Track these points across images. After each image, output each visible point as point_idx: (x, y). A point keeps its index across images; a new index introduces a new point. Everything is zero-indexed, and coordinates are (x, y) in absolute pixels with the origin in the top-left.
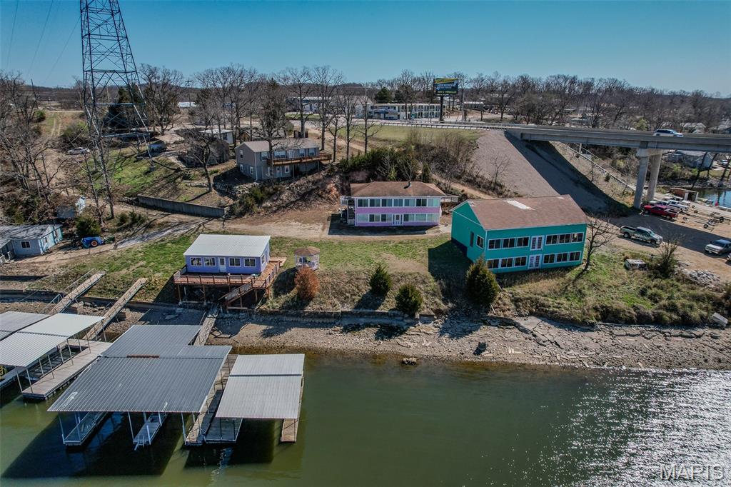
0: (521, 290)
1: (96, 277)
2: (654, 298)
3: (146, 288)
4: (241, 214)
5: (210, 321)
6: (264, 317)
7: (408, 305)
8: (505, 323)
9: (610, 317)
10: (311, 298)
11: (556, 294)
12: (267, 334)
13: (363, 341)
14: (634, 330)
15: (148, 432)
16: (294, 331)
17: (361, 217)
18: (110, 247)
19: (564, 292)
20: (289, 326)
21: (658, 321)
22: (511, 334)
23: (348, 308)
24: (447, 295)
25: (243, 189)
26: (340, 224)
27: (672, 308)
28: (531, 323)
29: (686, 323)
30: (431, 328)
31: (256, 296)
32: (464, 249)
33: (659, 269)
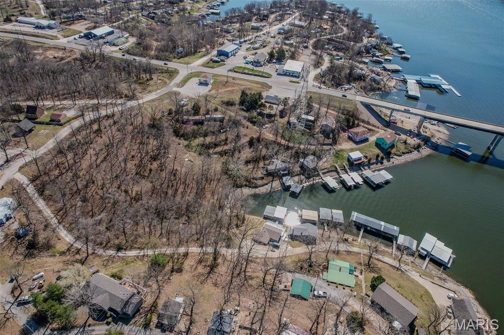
1: (337, 165)
2: (407, 149)
3: (346, 165)
4: (336, 144)
7: (382, 158)
8: (393, 158)
9: (404, 153)
10: (370, 160)
14: (406, 155)
16: (371, 166)
17: (358, 139)
19: (397, 151)
21: (408, 153)
23: (375, 161)
24: (385, 155)
25: (331, 136)
27: (409, 150)
28: (395, 157)
29: (411, 152)
32: (380, 145)
33: (405, 142)
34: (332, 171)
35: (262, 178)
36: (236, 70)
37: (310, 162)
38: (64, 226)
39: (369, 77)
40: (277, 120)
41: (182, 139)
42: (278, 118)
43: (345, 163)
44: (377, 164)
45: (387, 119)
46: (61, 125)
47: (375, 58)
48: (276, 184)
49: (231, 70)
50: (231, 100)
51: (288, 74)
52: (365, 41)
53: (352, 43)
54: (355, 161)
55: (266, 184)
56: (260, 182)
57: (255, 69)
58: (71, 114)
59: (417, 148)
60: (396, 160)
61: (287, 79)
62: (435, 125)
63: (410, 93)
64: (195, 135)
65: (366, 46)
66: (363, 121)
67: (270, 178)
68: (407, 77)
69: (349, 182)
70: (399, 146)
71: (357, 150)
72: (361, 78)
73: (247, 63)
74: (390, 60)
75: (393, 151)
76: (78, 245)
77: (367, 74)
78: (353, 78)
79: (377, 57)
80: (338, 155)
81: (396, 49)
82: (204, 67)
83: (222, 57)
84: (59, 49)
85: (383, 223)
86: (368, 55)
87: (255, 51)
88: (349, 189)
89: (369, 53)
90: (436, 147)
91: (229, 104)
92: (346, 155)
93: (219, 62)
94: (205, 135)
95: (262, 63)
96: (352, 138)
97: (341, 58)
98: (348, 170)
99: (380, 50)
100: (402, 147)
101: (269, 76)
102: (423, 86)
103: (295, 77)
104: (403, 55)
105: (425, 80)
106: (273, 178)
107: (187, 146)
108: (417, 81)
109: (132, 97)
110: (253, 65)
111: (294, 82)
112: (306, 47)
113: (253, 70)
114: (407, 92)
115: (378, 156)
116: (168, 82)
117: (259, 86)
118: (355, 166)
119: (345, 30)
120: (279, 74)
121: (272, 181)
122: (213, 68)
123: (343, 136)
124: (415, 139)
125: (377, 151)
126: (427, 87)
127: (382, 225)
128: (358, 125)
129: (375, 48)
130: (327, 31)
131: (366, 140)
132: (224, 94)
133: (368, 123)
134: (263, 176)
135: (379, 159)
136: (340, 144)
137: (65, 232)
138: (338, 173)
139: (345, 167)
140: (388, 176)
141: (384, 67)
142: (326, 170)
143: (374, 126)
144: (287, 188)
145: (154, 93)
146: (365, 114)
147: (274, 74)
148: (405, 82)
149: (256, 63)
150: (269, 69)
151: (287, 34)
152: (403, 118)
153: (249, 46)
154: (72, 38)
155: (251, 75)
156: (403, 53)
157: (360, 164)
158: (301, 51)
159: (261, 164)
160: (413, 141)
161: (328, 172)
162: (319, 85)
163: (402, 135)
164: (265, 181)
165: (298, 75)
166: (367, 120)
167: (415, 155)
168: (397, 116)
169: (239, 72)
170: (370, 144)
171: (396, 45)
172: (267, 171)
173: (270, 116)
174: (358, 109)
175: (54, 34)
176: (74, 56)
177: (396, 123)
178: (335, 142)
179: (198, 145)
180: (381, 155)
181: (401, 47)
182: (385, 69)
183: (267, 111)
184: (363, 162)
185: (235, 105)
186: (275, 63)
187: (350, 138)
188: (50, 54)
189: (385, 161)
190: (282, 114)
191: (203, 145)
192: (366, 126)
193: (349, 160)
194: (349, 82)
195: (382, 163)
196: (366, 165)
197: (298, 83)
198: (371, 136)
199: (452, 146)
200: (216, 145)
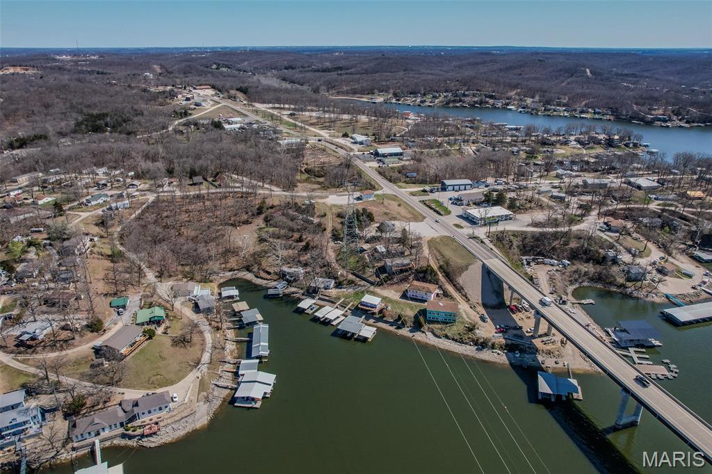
0: (431, 326)
1: (342, 300)
2: (461, 335)
3: (353, 305)
4: (380, 285)
5: (364, 317)
6: (375, 318)
7: (404, 323)
8: (423, 332)
9: (447, 337)
10: (385, 317)
11: (439, 329)
12: (374, 322)
13: (392, 329)
14: (450, 341)
15: (349, 335)
16: (380, 323)
17: (410, 294)
18: (345, 290)
19: (442, 329)
20: (379, 322)
21: (456, 341)
22: (423, 335)
23: (392, 321)
24: (414, 323)
25: (383, 275)
26: (404, 296)
27: (461, 339)
28: (429, 333)
29: (462, 342)
30: (408, 329)
31: (374, 314)
33: (471, 329)
34: (330, 302)
35: (269, 273)
36: (427, 201)
43: (355, 304)
44: (391, 326)
54: (364, 305)
55: (267, 279)
56: (263, 274)
57: (446, 205)
59: (483, 344)
66: (456, 285)
67: (277, 277)
70: (455, 327)
73: (450, 199)
75: (434, 326)
80: (361, 293)
93: (427, 192)
98: (346, 310)
100: (456, 331)
101: (444, 214)
103: (474, 223)
107: (260, 229)
110: (454, 201)
111: (458, 226)
113: (440, 205)
115: (399, 317)
117: (410, 217)
120: (460, 216)
121: (275, 281)
122: (415, 195)
124: (498, 335)
131: (423, 301)
133: (460, 290)
134: (272, 272)
135: (401, 322)
136: (384, 289)
143: (464, 296)
146: (470, 279)
147: (455, 214)
155: (432, 209)
160: (489, 335)
161: (327, 301)
163: (489, 322)
164: (269, 277)
172: (281, 270)
174: (466, 269)
178: (379, 283)
189: (406, 329)
192: (450, 290)
193: (360, 302)
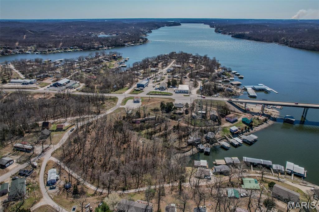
1: (225, 135)
2: (260, 122)
7: (249, 129)
9: (259, 125)
19: (255, 124)
21: (261, 124)
24: (250, 127)
25: (217, 120)
28: (255, 127)
29: (263, 124)
32: (245, 122)
33: (258, 119)
34: (223, 139)
36: (151, 93)
37: (210, 135)
38: (88, 182)
39: (226, 89)
40: (185, 116)
41: (135, 131)
42: (184, 115)
43: (230, 134)
44: (246, 132)
45: (244, 109)
46: (64, 131)
47: (224, 79)
48: (195, 149)
49: (148, 94)
50: (156, 108)
51: (181, 92)
52: (216, 71)
53: (210, 73)
54: (235, 131)
55: (189, 150)
56: (186, 149)
57: (162, 91)
58: (67, 125)
59: (265, 121)
60: (257, 129)
61: (182, 95)
62: (270, 109)
63: (251, 94)
64: (142, 129)
65: (218, 74)
66: (232, 111)
67: (191, 147)
68: (246, 87)
69: (235, 143)
70: (255, 121)
71: (233, 126)
72: (221, 90)
73: (156, 89)
74: (233, 80)
75: (253, 124)
76: (100, 190)
77: (224, 88)
78: (217, 91)
79: (226, 78)
80: (224, 130)
81: (234, 73)
82: (132, 94)
83: (141, 88)
84: (41, 94)
85: (261, 160)
86: (220, 78)
87: (159, 83)
88: (236, 146)
89: (221, 77)
90: (274, 119)
91: (155, 110)
92: (228, 130)
93: (140, 90)
94: (148, 128)
95: (165, 88)
96: (228, 121)
97: (207, 81)
98: (232, 137)
99: (226, 75)
100: (257, 122)
101: (171, 95)
102: (256, 90)
103: (186, 93)
104: (240, 76)
105: (256, 87)
106: (192, 147)
108: (252, 88)
109: (99, 113)
110: (159, 90)
111: (186, 96)
112: (186, 78)
113: (161, 92)
114: (249, 94)
115: (246, 128)
116: (115, 104)
117: (168, 100)
118: (235, 134)
119: (204, 67)
120: (176, 93)
122: (137, 94)
123: (223, 120)
124: (263, 117)
125: (244, 125)
126: (258, 91)
127: (262, 161)
128: (230, 113)
129: (223, 74)
130: (194, 68)
131: (237, 120)
132: (150, 106)
133: (235, 112)
134: (186, 146)
135: (247, 129)
136: (223, 124)
137: (90, 185)
138: (227, 139)
139: (230, 136)
140: (255, 137)
141: (231, 83)
142: (220, 139)
143: (238, 113)
144: (202, 151)
145: (110, 110)
146: (232, 108)
147: (174, 93)
148: (246, 89)
149: (162, 88)
150: (169, 91)
151: (173, 72)
152: (252, 108)
153: (154, 80)
154: (46, 87)
155: (160, 95)
156: (239, 75)
157: (237, 133)
158: (184, 80)
159: (183, 140)
160: (262, 118)
161: (222, 139)
162: (201, 96)
163: (255, 116)
165: (187, 92)
166: (233, 110)
167: (265, 125)
168: (249, 106)
169: (153, 95)
170: (239, 122)
171: (234, 72)
172: (188, 143)
173: (180, 114)
174: (227, 105)
175: (35, 86)
176: (52, 97)
177: (249, 110)
178: (220, 124)
179: (145, 134)
180: (247, 127)
181: (236, 72)
182: (232, 84)
183: (178, 111)
184: (239, 132)
185: (159, 110)
186: (172, 87)
187: (227, 121)
188: (36, 97)
189: (250, 130)
190: (187, 112)
191: (148, 134)
192: (234, 113)
193: (231, 132)
194: (215, 93)
195: (249, 131)
196: (241, 133)
197: (188, 96)
198: (239, 118)
199: (283, 118)
200: (155, 133)
